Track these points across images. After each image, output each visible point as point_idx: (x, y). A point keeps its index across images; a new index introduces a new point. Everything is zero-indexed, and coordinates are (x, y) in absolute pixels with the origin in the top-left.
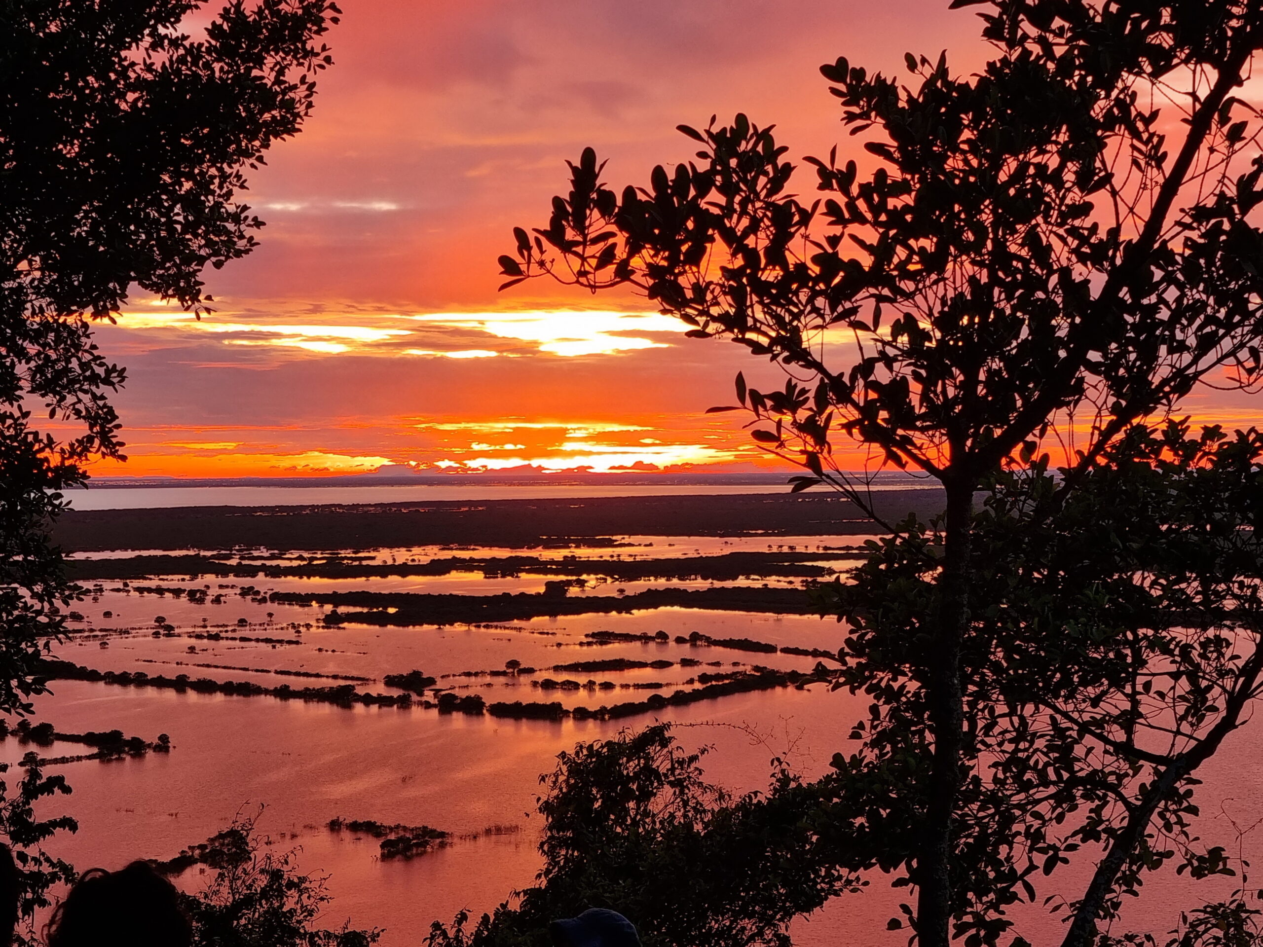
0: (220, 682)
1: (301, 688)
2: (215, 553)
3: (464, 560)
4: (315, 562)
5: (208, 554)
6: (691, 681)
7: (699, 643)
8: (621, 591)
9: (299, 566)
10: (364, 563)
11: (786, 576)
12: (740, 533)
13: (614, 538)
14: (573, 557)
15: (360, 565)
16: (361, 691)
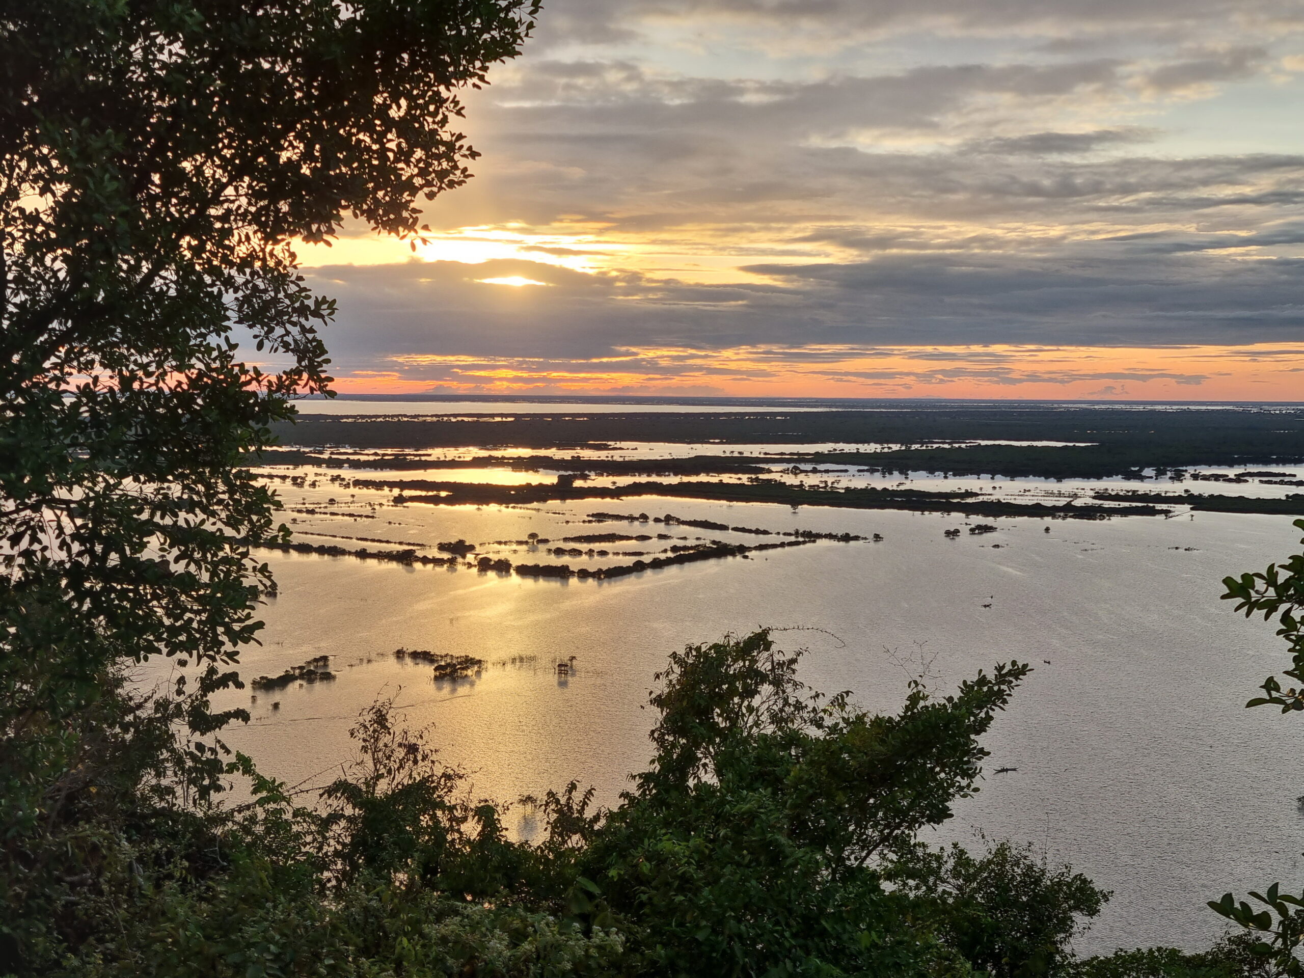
0: (315, 545)
1: (375, 551)
2: (312, 449)
3: (497, 458)
4: (386, 458)
5: (307, 450)
6: (665, 551)
7: (671, 522)
8: (614, 483)
9: (375, 460)
10: (423, 458)
11: (736, 473)
12: (703, 440)
13: (609, 443)
14: (579, 457)
15: (420, 460)
16: (420, 553)
